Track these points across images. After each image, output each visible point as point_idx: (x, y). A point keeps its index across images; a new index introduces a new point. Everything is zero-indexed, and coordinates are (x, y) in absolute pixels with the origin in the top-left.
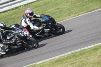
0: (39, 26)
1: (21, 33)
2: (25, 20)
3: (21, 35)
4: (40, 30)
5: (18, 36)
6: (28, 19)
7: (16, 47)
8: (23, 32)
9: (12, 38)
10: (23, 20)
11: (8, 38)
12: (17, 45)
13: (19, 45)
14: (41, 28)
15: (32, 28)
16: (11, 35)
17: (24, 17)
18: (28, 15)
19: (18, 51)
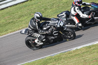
0: (89, 14)
1: (57, 23)
2: (74, 9)
3: (57, 26)
4: (90, 18)
5: (54, 27)
6: (77, 7)
7: (53, 38)
9: (49, 28)
10: (73, 9)
11: (45, 29)
12: (54, 36)
13: (56, 36)
14: (90, 16)
15: (81, 16)
16: (48, 26)
17: (73, 6)
18: (77, 3)
19: (56, 42)
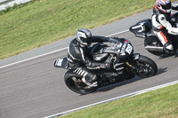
1: (121, 49)
3: (120, 54)
5: (115, 55)
7: (114, 74)
8: (124, 46)
11: (98, 59)
12: (116, 72)
13: (120, 71)
15: (169, 32)
16: (103, 53)
18: (161, 8)
